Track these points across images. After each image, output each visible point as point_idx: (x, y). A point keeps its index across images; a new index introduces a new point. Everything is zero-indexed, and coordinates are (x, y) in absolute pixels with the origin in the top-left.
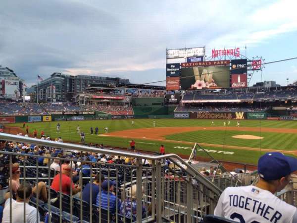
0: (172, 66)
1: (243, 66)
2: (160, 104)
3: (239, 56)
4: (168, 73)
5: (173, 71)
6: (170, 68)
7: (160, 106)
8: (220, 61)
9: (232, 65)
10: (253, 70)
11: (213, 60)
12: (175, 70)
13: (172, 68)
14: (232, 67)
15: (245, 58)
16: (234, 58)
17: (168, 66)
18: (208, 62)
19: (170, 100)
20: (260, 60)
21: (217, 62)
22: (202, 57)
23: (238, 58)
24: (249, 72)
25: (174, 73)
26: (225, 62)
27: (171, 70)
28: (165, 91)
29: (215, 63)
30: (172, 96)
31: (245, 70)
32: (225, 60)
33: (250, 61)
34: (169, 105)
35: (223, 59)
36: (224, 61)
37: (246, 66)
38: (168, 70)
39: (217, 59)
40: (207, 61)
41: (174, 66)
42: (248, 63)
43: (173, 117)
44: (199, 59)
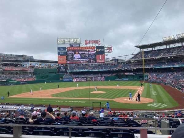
0: (61, 49)
1: (102, 50)
2: (54, 73)
3: (100, 44)
4: (59, 53)
5: (62, 52)
6: (60, 50)
8: (90, 47)
9: (96, 49)
11: (86, 46)
12: (63, 51)
13: (61, 50)
14: (96, 50)
15: (103, 46)
16: (97, 45)
17: (59, 49)
18: (83, 47)
19: (60, 70)
20: (111, 47)
21: (88, 47)
22: (79, 44)
23: (100, 46)
24: (105, 54)
25: (63, 53)
26: (93, 48)
27: (61, 51)
28: (57, 64)
29: (87, 48)
30: (62, 68)
31: (103, 52)
32: (93, 47)
33: (106, 47)
34: (60, 73)
35: (91, 46)
36: (92, 47)
37: (104, 50)
38: (59, 51)
39: (88, 46)
40: (82, 46)
41: (62, 49)
42: (105, 49)
43: (62, 81)
44: (78, 45)
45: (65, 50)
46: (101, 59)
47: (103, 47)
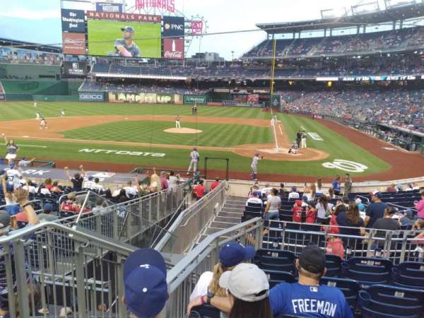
0: (71, 14)
1: (179, 27)
2: (53, 77)
3: (173, 12)
4: (65, 26)
5: (74, 23)
6: (69, 17)
7: (54, 81)
8: (148, 16)
9: (164, 23)
10: (193, 34)
11: (137, 12)
12: (77, 21)
13: (72, 17)
14: (163, 26)
15: (181, 16)
16: (167, 14)
17: (65, 13)
18: (130, 15)
19: (70, 70)
20: (201, 22)
21: (143, 16)
22: (120, 6)
23: (173, 15)
24: (186, 38)
25: (76, 26)
26: (155, 19)
27: (70, 20)
28: (61, 55)
29: (140, 17)
30: (74, 65)
31: (182, 33)
32: (155, 16)
33: (188, 21)
34: (69, 80)
35: (152, 13)
36: (153, 16)
37: (183, 28)
38: (65, 19)
39: (143, 12)
40: (128, 12)
41: (74, 15)
42: (186, 24)
43: (77, 100)
44: (116, 9)
45: (81, 18)
46: (174, 50)
47: (180, 21)
